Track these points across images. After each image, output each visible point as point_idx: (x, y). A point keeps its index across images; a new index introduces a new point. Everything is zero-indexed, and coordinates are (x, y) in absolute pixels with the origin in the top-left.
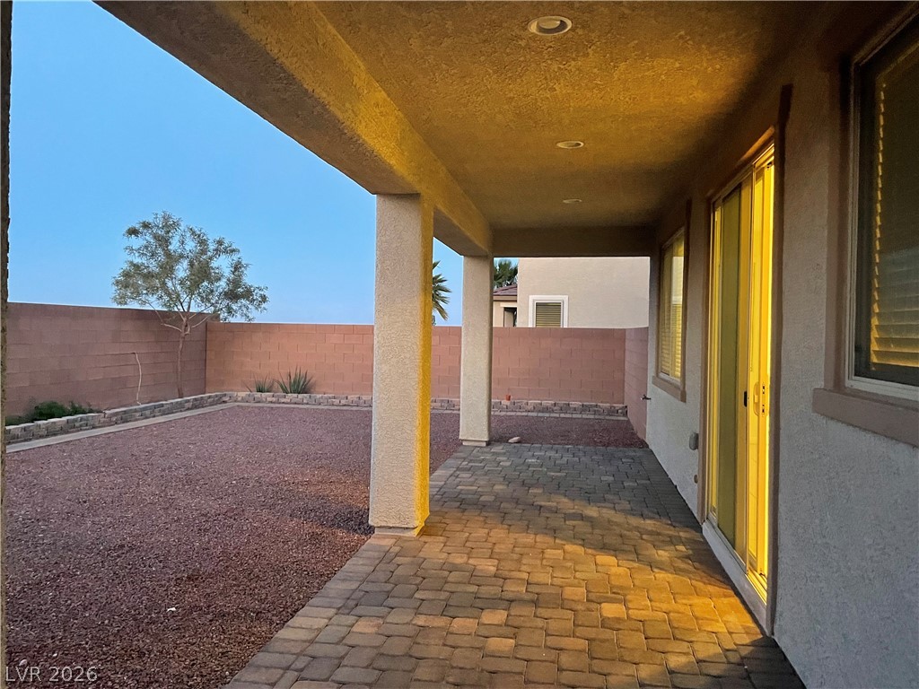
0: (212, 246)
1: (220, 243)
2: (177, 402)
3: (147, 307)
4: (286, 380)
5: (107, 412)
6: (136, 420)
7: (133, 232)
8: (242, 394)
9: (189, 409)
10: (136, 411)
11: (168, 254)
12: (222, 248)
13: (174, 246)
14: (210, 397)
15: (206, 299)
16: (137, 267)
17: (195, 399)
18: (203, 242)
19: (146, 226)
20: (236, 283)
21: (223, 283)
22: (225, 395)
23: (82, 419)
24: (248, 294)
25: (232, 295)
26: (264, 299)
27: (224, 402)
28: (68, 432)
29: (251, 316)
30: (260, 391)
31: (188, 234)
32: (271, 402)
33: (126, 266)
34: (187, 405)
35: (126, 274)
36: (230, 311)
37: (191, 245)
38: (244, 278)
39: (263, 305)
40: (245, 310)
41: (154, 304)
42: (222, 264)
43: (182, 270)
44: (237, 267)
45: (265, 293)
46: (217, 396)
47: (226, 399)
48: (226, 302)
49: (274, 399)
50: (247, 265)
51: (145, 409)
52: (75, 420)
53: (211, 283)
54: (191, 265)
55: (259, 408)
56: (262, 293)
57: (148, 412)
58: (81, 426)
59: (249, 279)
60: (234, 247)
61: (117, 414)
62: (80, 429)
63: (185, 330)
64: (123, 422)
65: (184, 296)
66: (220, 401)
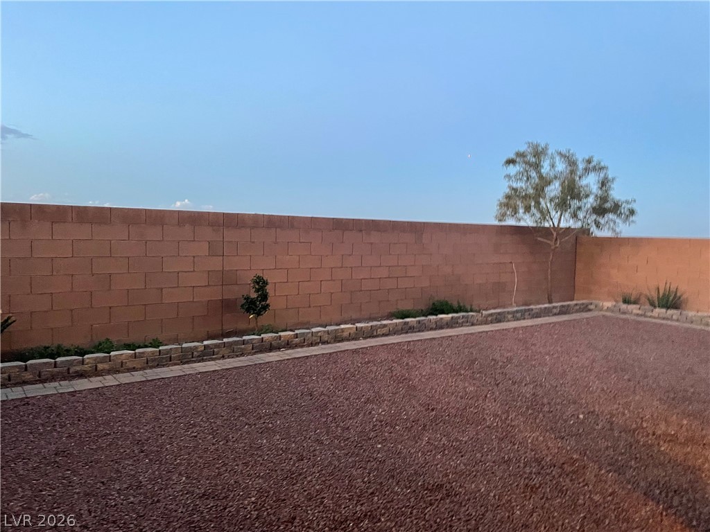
0: (581, 166)
1: (589, 161)
2: (545, 308)
3: (522, 224)
4: (654, 295)
5: (484, 312)
6: (509, 321)
7: (511, 162)
8: (608, 304)
9: (555, 314)
10: (508, 313)
11: (541, 177)
12: (592, 166)
13: (546, 169)
14: (576, 305)
15: (575, 216)
16: (515, 190)
17: (563, 306)
18: (572, 163)
19: (521, 155)
20: (604, 199)
21: (591, 199)
22: (591, 304)
23: (463, 317)
24: (616, 208)
25: (600, 211)
26: (632, 212)
27: (590, 310)
28: (452, 327)
29: (618, 230)
30: (626, 301)
31: (558, 158)
32: (638, 315)
33: (508, 191)
34: (555, 311)
35: (508, 197)
36: (598, 225)
37: (561, 166)
38: (611, 192)
39: (631, 218)
40: (612, 224)
41: (528, 221)
42: (590, 182)
43: (554, 189)
44: (604, 184)
45: (634, 206)
46: (583, 304)
47: (591, 307)
48: (594, 217)
49: (640, 312)
50: (613, 179)
51: (517, 311)
52: (459, 317)
53: (580, 200)
54: (562, 184)
55: (625, 320)
56: (630, 206)
57: (519, 315)
58: (463, 322)
59: (616, 194)
60: (602, 164)
61: (491, 315)
62: (462, 325)
63: (555, 244)
64: (497, 322)
65: (553, 213)
66: (585, 309)
